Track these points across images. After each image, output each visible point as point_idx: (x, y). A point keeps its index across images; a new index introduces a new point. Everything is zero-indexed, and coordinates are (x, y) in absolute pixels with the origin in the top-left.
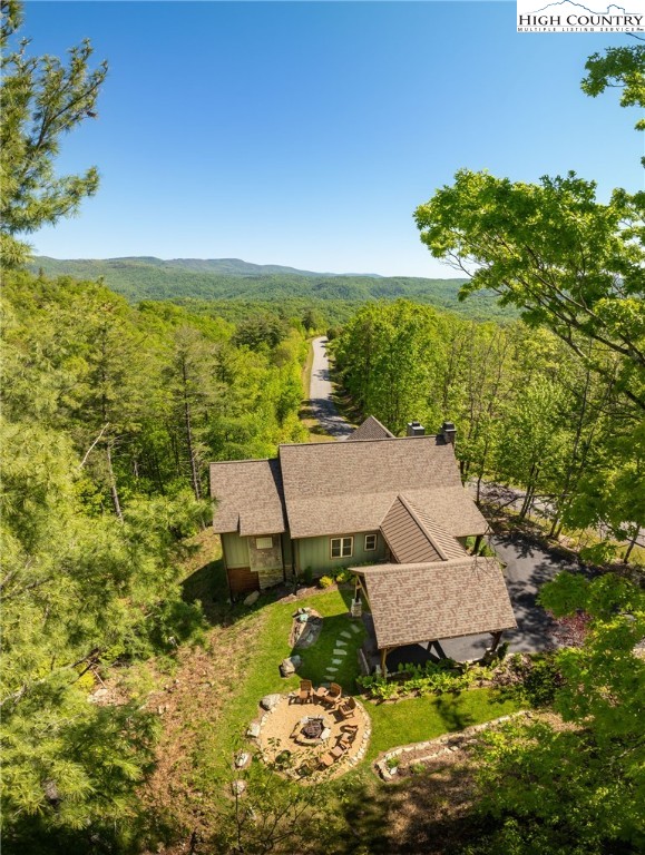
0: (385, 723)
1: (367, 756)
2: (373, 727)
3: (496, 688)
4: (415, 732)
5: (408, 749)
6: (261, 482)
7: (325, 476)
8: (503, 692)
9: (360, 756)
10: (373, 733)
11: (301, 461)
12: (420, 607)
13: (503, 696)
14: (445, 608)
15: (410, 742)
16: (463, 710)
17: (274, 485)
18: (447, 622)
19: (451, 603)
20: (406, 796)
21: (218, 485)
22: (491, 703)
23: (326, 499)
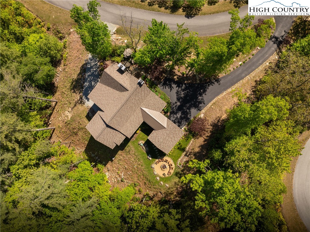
0: (173, 157)
1: (175, 165)
2: (172, 159)
3: (185, 137)
4: (179, 155)
5: (180, 159)
6: (110, 132)
7: (123, 119)
8: (187, 137)
9: (174, 166)
10: (173, 160)
11: (115, 122)
12: (169, 144)
13: (187, 138)
14: (173, 140)
15: (179, 158)
16: (183, 147)
17: (114, 130)
18: (174, 142)
19: (173, 139)
20: (185, 171)
21: (103, 141)
22: (186, 141)
23: (127, 123)
